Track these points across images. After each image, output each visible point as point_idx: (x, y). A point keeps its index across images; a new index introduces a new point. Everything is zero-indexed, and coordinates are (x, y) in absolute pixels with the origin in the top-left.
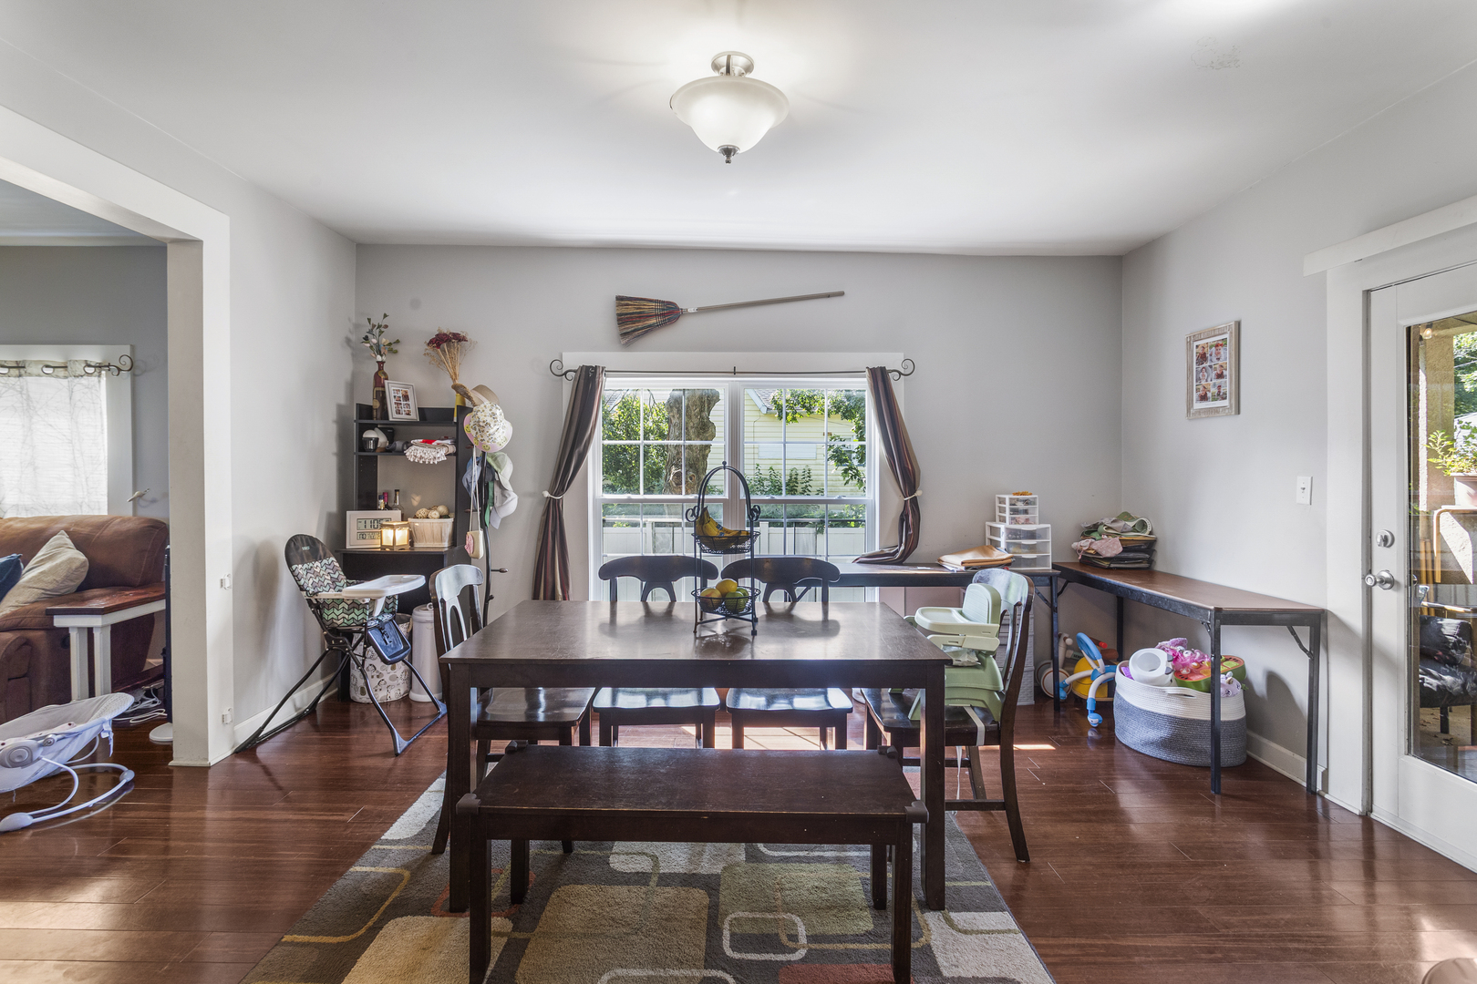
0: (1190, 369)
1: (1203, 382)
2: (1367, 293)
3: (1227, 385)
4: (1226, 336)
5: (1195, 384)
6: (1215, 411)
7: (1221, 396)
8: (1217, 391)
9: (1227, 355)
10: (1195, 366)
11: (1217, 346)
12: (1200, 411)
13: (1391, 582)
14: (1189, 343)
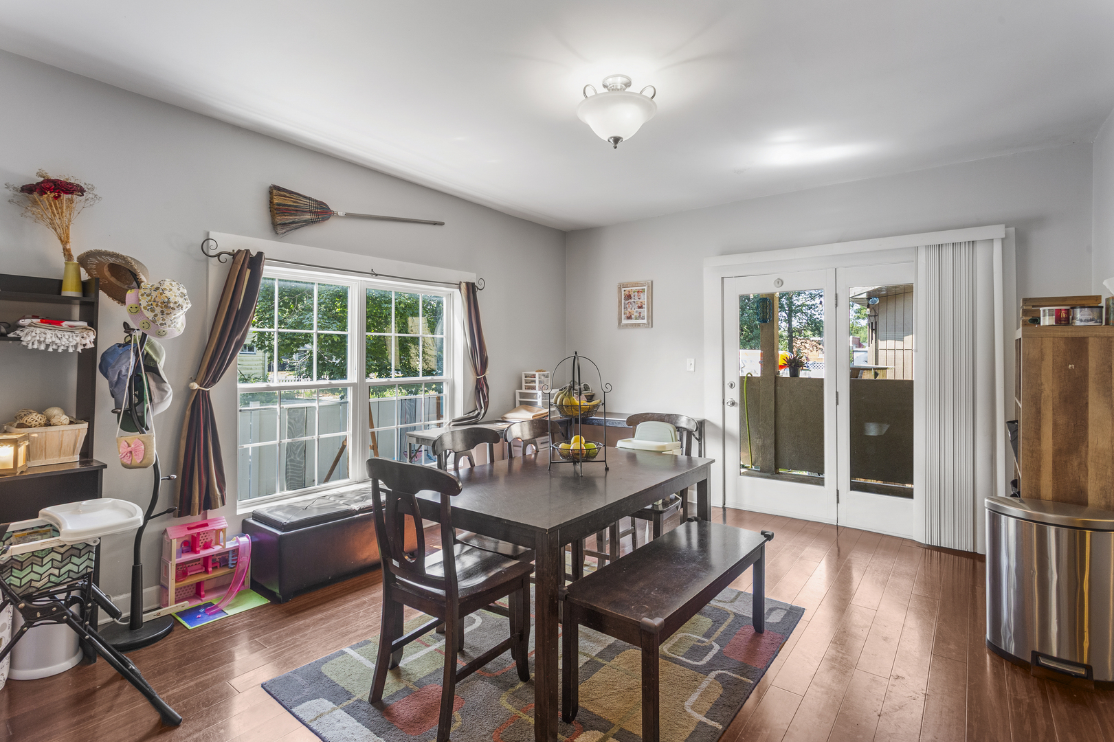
0: (620, 302)
1: (629, 310)
2: (723, 278)
3: (645, 312)
4: (646, 288)
5: (623, 310)
6: (639, 325)
7: (640, 317)
8: (638, 315)
9: (644, 298)
10: (623, 301)
11: (638, 292)
12: (627, 325)
13: (733, 404)
14: (620, 289)
